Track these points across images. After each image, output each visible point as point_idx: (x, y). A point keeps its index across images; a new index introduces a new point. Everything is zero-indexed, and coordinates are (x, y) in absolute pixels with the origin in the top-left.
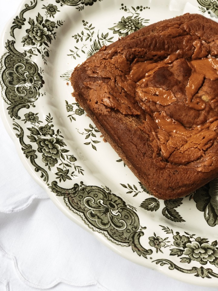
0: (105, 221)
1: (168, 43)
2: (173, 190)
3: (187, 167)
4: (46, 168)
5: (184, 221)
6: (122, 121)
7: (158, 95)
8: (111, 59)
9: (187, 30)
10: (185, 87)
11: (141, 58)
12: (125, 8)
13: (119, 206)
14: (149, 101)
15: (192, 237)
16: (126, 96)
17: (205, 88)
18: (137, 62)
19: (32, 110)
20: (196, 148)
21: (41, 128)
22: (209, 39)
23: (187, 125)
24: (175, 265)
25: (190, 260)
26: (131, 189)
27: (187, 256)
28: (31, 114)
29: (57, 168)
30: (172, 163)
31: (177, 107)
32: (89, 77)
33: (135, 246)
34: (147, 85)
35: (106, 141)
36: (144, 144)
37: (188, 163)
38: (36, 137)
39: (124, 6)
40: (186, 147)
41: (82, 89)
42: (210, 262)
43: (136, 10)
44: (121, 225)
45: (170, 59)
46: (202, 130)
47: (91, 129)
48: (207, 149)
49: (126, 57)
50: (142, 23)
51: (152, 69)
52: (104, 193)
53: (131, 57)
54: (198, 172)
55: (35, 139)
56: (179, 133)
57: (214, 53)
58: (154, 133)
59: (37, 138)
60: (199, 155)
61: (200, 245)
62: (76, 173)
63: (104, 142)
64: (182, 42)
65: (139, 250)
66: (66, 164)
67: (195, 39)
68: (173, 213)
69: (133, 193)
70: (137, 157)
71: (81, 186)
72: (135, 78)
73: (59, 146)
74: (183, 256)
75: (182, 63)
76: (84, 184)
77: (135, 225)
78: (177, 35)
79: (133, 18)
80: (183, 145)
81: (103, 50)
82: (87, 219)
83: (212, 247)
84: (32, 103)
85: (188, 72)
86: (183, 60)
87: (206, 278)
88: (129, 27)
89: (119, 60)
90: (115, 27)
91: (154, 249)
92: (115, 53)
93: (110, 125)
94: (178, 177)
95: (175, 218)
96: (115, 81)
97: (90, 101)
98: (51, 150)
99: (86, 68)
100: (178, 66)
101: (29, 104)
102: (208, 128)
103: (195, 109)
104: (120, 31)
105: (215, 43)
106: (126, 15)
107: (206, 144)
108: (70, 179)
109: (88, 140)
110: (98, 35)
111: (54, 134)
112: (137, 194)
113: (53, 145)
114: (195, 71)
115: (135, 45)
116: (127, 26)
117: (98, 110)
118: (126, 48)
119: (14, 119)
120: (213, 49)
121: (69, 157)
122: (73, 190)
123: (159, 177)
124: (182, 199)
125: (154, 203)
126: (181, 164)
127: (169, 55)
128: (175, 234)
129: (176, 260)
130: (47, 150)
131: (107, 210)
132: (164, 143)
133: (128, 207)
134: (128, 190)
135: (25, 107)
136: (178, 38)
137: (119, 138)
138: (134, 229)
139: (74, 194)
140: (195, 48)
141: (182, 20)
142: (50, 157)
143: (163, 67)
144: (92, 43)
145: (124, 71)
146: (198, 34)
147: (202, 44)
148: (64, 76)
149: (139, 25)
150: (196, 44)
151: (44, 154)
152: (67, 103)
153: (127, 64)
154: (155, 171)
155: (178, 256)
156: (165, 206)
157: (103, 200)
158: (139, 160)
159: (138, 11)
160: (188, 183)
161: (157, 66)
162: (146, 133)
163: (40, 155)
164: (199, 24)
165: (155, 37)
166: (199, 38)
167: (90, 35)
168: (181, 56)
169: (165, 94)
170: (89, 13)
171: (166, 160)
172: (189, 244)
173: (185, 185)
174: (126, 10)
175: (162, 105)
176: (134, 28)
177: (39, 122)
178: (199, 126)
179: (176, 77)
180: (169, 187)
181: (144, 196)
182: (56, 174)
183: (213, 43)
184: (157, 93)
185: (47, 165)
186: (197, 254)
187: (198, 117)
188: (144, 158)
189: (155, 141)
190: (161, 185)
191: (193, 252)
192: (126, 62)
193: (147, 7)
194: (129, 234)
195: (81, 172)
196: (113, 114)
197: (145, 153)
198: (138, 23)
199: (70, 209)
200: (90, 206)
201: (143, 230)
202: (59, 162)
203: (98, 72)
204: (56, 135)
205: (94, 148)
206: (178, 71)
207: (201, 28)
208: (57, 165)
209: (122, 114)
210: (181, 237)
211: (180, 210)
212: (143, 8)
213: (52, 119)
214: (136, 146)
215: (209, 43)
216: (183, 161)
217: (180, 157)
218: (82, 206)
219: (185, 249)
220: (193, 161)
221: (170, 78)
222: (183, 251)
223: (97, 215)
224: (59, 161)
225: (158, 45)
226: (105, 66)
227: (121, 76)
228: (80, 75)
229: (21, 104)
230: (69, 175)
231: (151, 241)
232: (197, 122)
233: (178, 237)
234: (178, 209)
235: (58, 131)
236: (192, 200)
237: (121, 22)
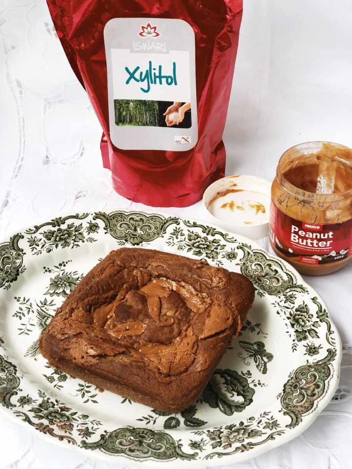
0: (146, 450)
1: (112, 282)
2: (187, 396)
3: (188, 373)
4: (67, 434)
5: (206, 423)
6: (114, 361)
7: (129, 329)
8: (72, 316)
9: (122, 265)
10: (148, 313)
11: (96, 304)
12: (48, 270)
13: (148, 434)
14: (125, 337)
15: (221, 429)
16: (104, 341)
17: (165, 306)
18: (95, 309)
19: (20, 394)
20: (187, 354)
21: (40, 405)
22: (145, 264)
23: (168, 342)
24: (221, 453)
25: (230, 445)
26: (148, 419)
27: (227, 443)
28: (22, 398)
29: (77, 430)
30: (174, 376)
31: (152, 331)
32: (62, 340)
33: (182, 456)
34: (115, 326)
35: (102, 390)
36: (144, 370)
37: (187, 370)
38: (40, 414)
39: (46, 269)
40: (178, 357)
41: (61, 354)
42: (246, 438)
43: (59, 267)
44: (159, 447)
45: (121, 295)
46: (182, 340)
47: (82, 388)
48: (196, 351)
49: (83, 309)
50: (72, 276)
51: (110, 311)
52: (130, 430)
53: (88, 308)
54: (199, 372)
55: (41, 416)
56: (166, 351)
57: (156, 275)
58: (146, 359)
59: (43, 415)
60: (193, 359)
61: (231, 430)
62: (95, 427)
63: (100, 393)
64: (124, 276)
65: (186, 457)
66: (82, 424)
67: (133, 270)
68: (194, 421)
69: (152, 422)
70: (143, 384)
71: (107, 435)
72: (100, 324)
73: (65, 412)
74: (223, 445)
75: (134, 294)
76: (108, 431)
77: (171, 442)
78: (116, 272)
79: (61, 276)
80: (175, 357)
81: (59, 312)
82: (130, 456)
83: (241, 427)
84: (18, 389)
85: (144, 299)
86: (133, 291)
87: (250, 450)
88: (62, 285)
89: (79, 315)
90: (49, 290)
91: (198, 451)
92: (72, 310)
93: (106, 370)
94: (186, 384)
95: (198, 424)
96: (87, 333)
97: (75, 359)
98: (61, 419)
99: (53, 334)
100: (132, 298)
101: (15, 390)
102: (186, 336)
103: (167, 326)
104: (56, 292)
105: (152, 266)
106: (53, 275)
107: (193, 348)
108: (94, 433)
109: (86, 398)
110: (37, 305)
111: (54, 405)
112: (155, 421)
113: (60, 414)
114: (148, 296)
115: (85, 296)
116: (60, 285)
117: (87, 363)
118: (79, 302)
119: (11, 409)
120: (153, 272)
121: (81, 417)
122: (102, 440)
123: (170, 391)
124: (195, 406)
125: (174, 422)
126: (182, 373)
127: (119, 292)
128: (207, 433)
129: (220, 449)
130: (58, 421)
131: (141, 443)
132: (159, 363)
133: (156, 432)
134: (145, 421)
135: (13, 394)
136: (118, 275)
137: (119, 377)
138: (172, 445)
139: (105, 442)
140: (137, 277)
141: (112, 258)
142: (64, 425)
143: (119, 304)
144: (36, 313)
145: (88, 322)
146: (134, 264)
147: (141, 271)
148: (28, 354)
149: (71, 279)
150: (137, 273)
151: (57, 425)
152: (45, 376)
153: (88, 314)
154: (164, 388)
155: (220, 446)
156: (184, 419)
157: (132, 436)
158: (146, 385)
159: (62, 268)
160: (196, 384)
161: (113, 306)
162: (140, 362)
163: (54, 427)
164: (129, 256)
165: (99, 282)
166: (136, 267)
167: (30, 307)
168: (129, 289)
169: (135, 325)
170: (17, 289)
171: (168, 375)
172: (222, 434)
173: (195, 388)
174: (50, 271)
175: (137, 336)
176: (67, 284)
177: (34, 402)
178: (178, 339)
179: (135, 307)
180: (183, 395)
181: (162, 420)
182: (80, 434)
183: (150, 266)
184: (127, 328)
185: (66, 432)
186: (232, 438)
187: (173, 331)
188: (150, 382)
189: (151, 364)
190: (175, 396)
191: (229, 438)
192: (86, 313)
193: (69, 261)
194: (171, 450)
195: (100, 424)
196: (103, 359)
197: (149, 378)
198: (69, 278)
199: (111, 455)
200: (124, 446)
201: (180, 443)
202: (75, 425)
203: (66, 332)
204: (57, 405)
205: (95, 402)
206: (135, 302)
207: (133, 258)
208: (75, 428)
209: (110, 356)
210: (213, 433)
211: (199, 415)
212: (65, 264)
213: (44, 394)
214: (138, 375)
215: (146, 268)
216: (182, 370)
217: (178, 368)
218: (118, 449)
219: (222, 439)
220: (190, 366)
221: (131, 310)
222: (221, 441)
223: (135, 449)
224: (73, 424)
225: (104, 287)
226: (70, 324)
227: (88, 327)
228: (51, 343)
229: (8, 393)
230: (90, 430)
231: (191, 446)
232: (174, 336)
233: (210, 433)
234: (197, 416)
235: (57, 401)
236: (203, 403)
237: (52, 284)
